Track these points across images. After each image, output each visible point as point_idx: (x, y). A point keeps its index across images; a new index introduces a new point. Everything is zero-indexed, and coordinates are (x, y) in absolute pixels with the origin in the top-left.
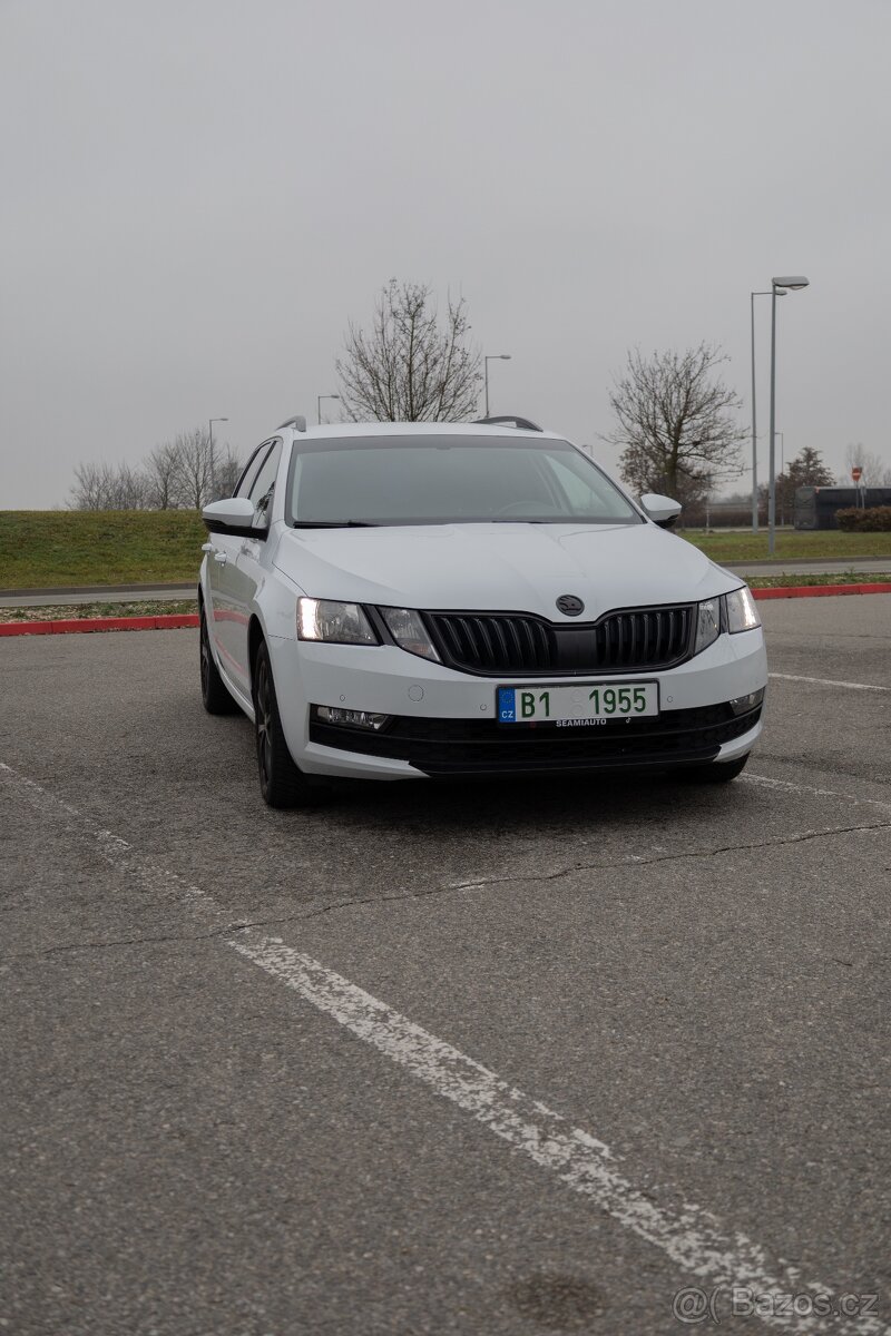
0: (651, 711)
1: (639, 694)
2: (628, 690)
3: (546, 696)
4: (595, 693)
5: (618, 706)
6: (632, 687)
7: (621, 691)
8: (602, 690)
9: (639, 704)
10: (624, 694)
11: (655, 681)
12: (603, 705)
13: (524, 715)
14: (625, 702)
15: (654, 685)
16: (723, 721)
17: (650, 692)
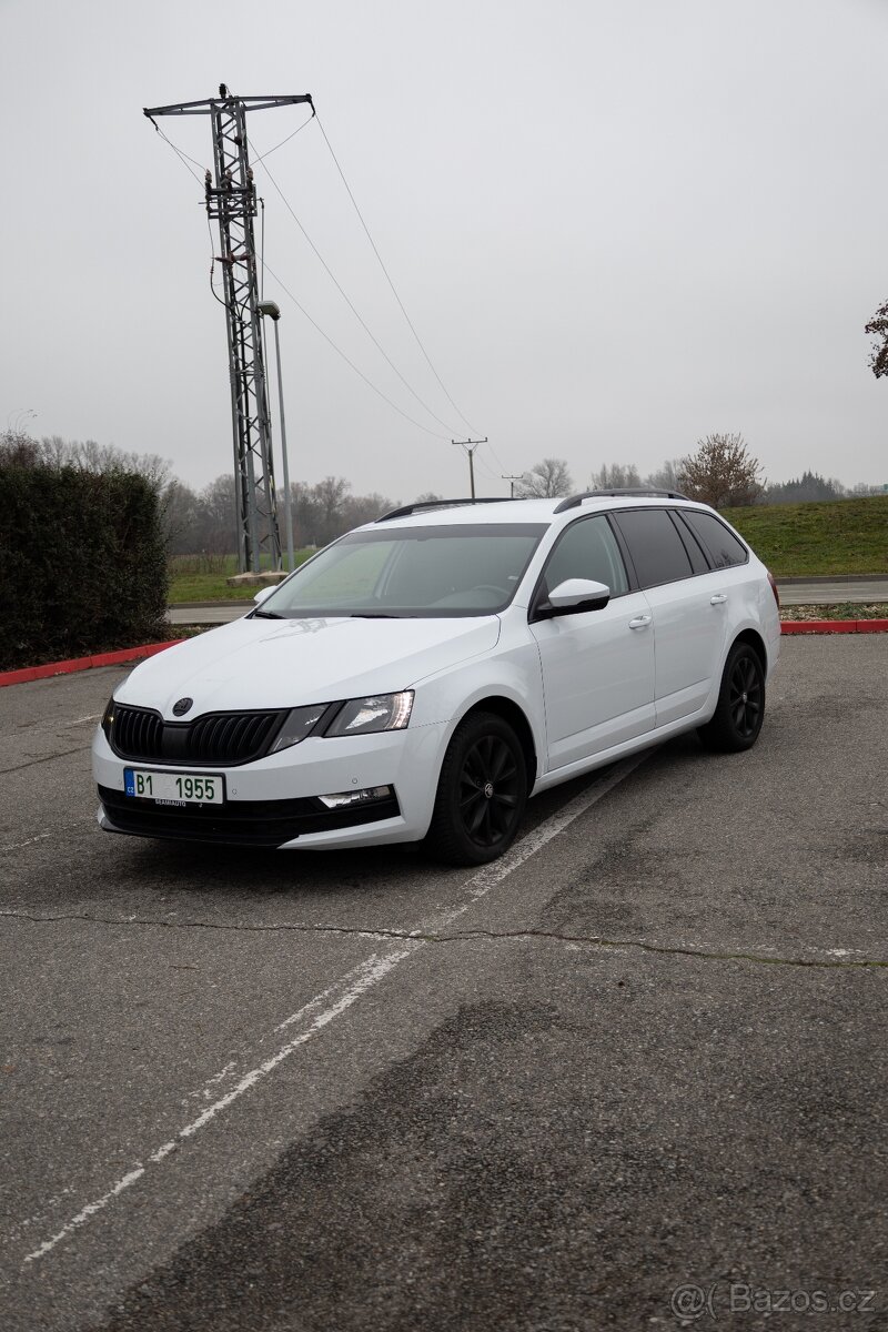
0: (218, 800)
1: (209, 784)
2: (201, 781)
3: (149, 778)
4: (179, 780)
5: (195, 793)
6: (204, 778)
7: (196, 781)
8: (184, 778)
9: (209, 793)
10: (199, 784)
11: (223, 776)
12: (184, 791)
13: (139, 792)
14: (199, 790)
15: (220, 779)
16: (309, 813)
17: (217, 783)
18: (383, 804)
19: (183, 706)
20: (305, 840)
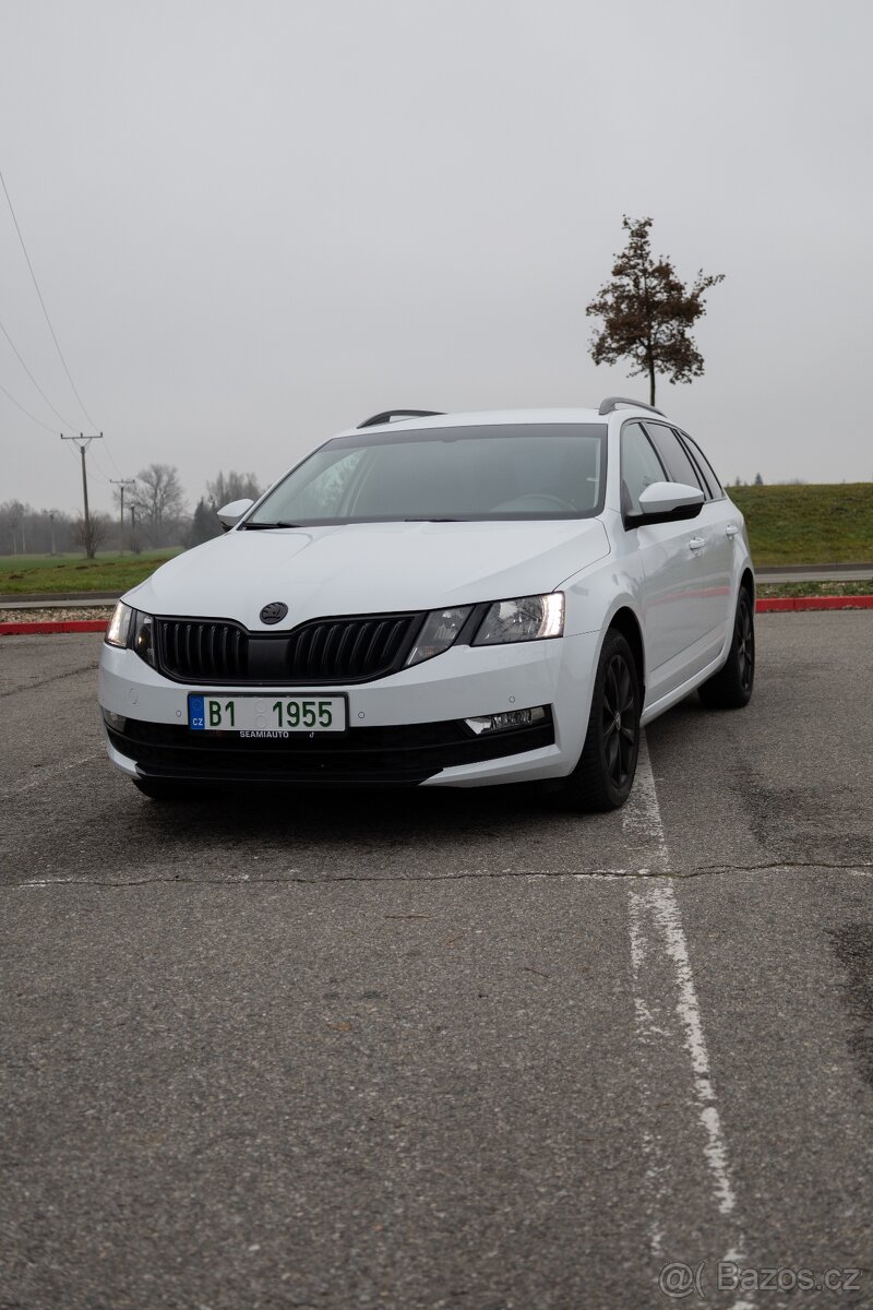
0: (338, 725)
1: (324, 708)
2: (313, 703)
3: (231, 705)
4: (279, 705)
5: (302, 719)
6: (317, 700)
7: (305, 704)
8: (285, 701)
9: (325, 719)
10: (308, 708)
11: (345, 695)
12: (286, 718)
13: (212, 724)
14: (309, 716)
15: (342, 699)
16: (452, 740)
17: (337, 706)
18: (536, 729)
19: (274, 612)
20: (451, 774)
